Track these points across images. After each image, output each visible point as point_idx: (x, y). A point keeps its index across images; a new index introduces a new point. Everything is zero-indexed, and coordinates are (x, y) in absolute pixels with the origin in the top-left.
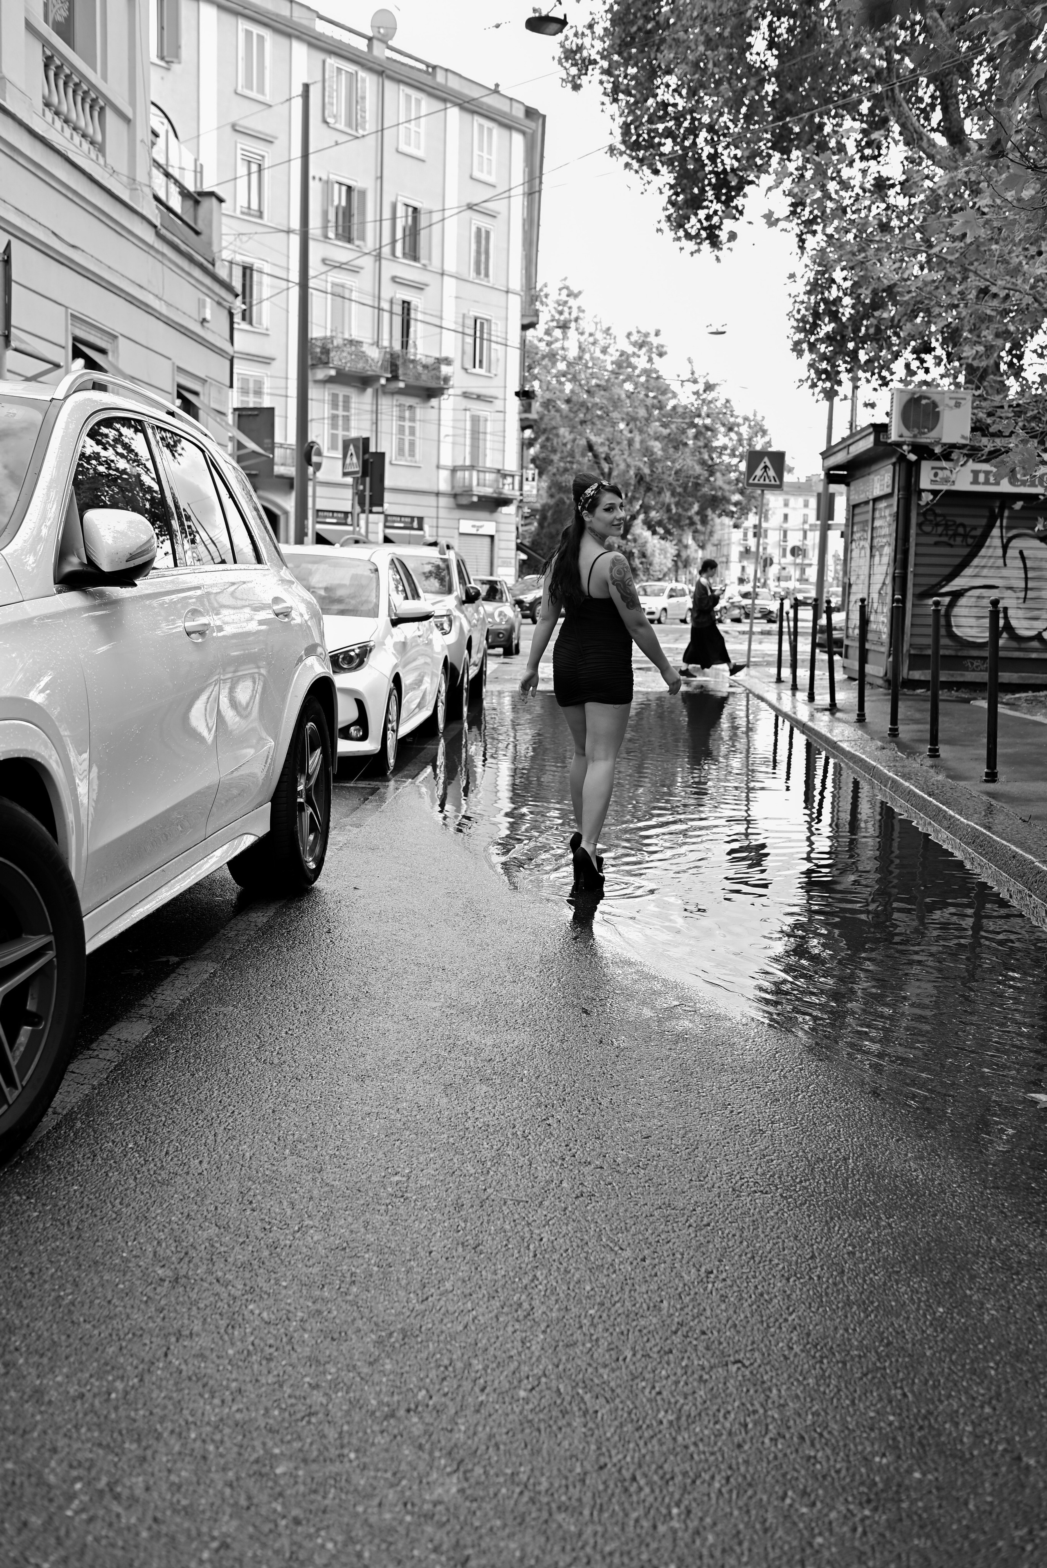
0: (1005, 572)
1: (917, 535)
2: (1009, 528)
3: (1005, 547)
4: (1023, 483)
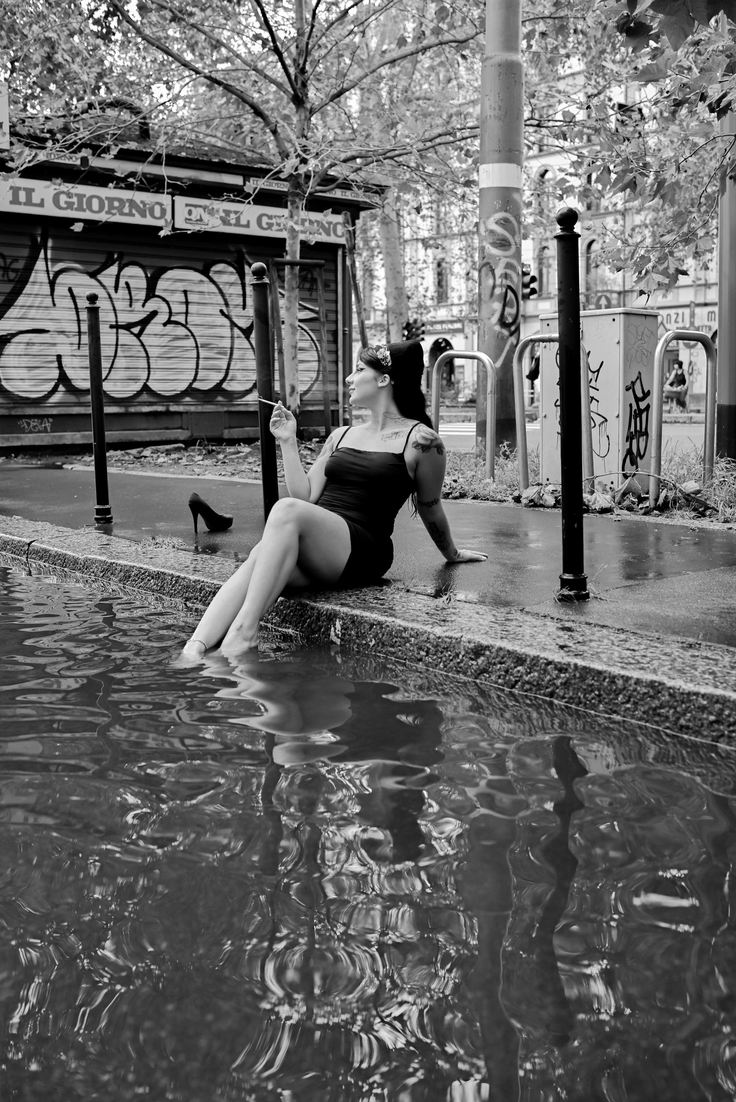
0: (54, 314)
2: (55, 261)
3: (52, 284)
4: (70, 206)
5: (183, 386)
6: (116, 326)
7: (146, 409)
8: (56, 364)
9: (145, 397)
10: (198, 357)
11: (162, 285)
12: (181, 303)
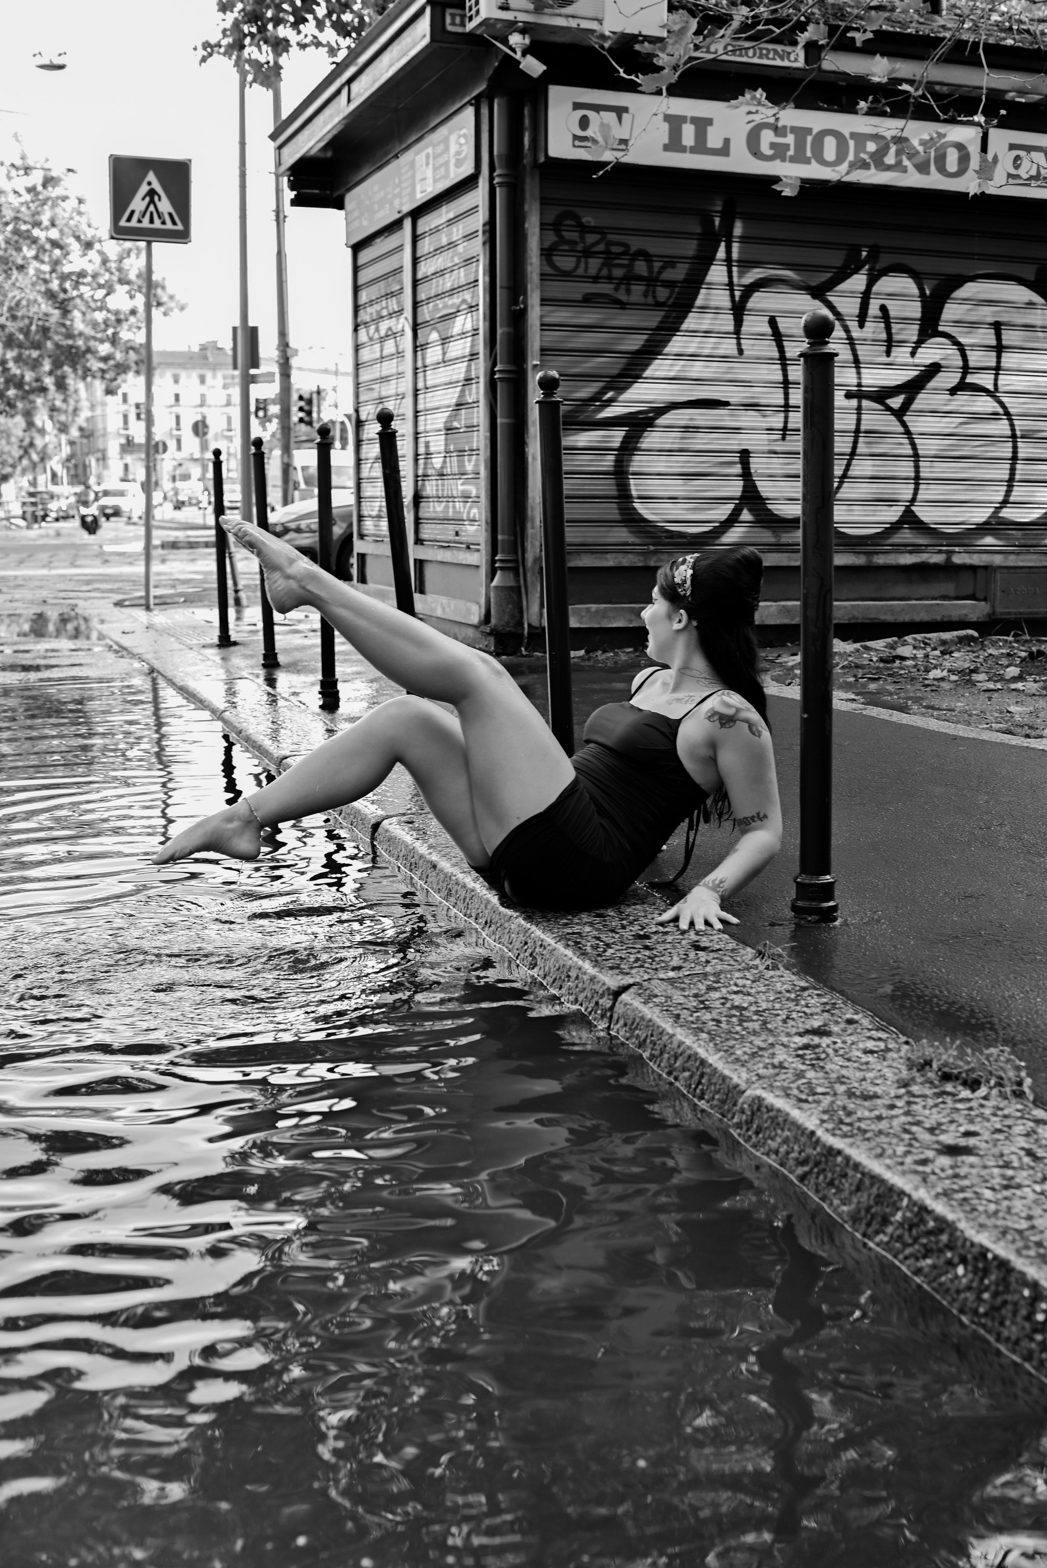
0: (739, 369)
1: (543, 276)
2: (746, 264)
3: (739, 310)
4: (779, 152)
5: (981, 515)
6: (857, 394)
7: (907, 559)
8: (738, 469)
9: (906, 536)
10: (1014, 458)
11: (951, 311)
12: (989, 347)
